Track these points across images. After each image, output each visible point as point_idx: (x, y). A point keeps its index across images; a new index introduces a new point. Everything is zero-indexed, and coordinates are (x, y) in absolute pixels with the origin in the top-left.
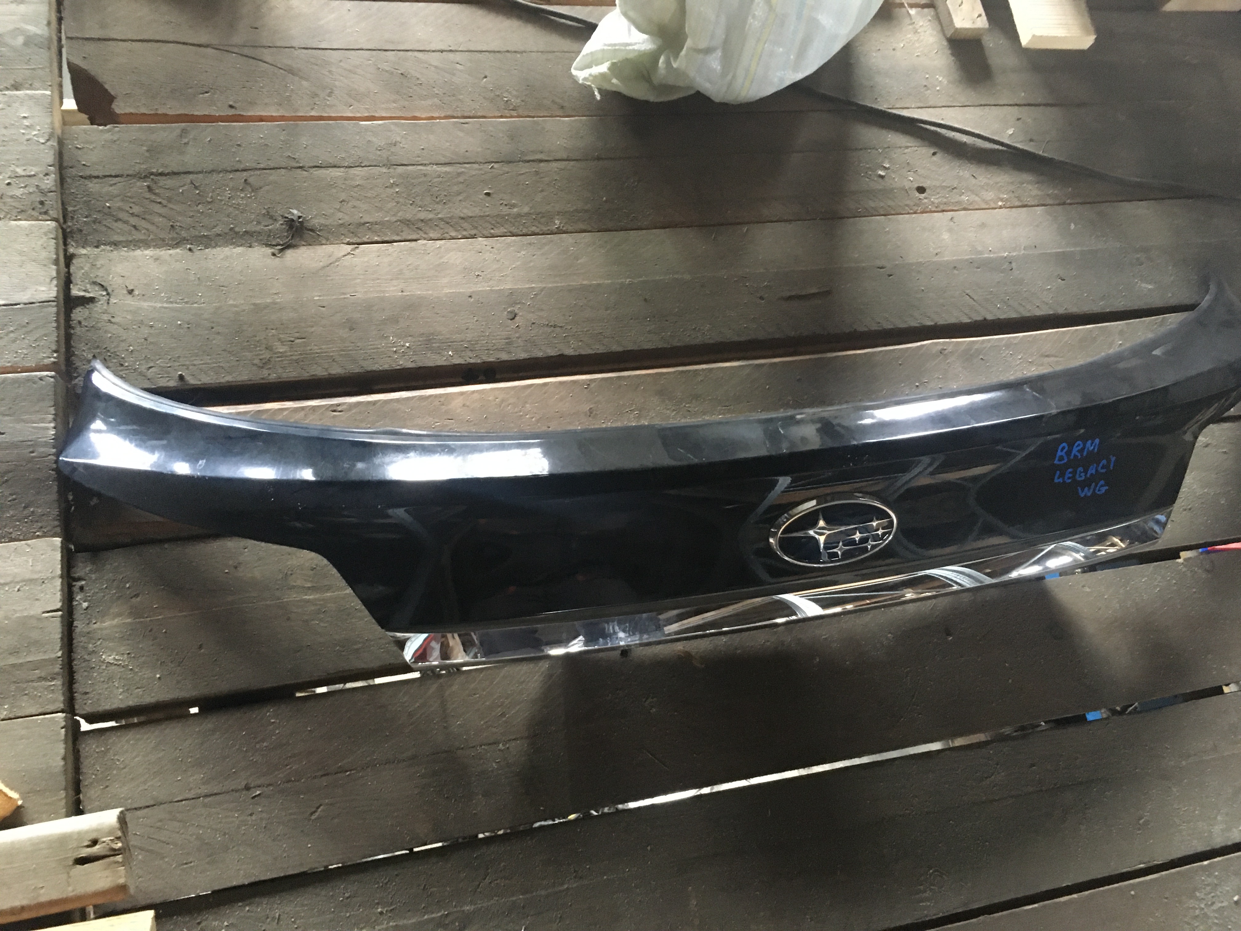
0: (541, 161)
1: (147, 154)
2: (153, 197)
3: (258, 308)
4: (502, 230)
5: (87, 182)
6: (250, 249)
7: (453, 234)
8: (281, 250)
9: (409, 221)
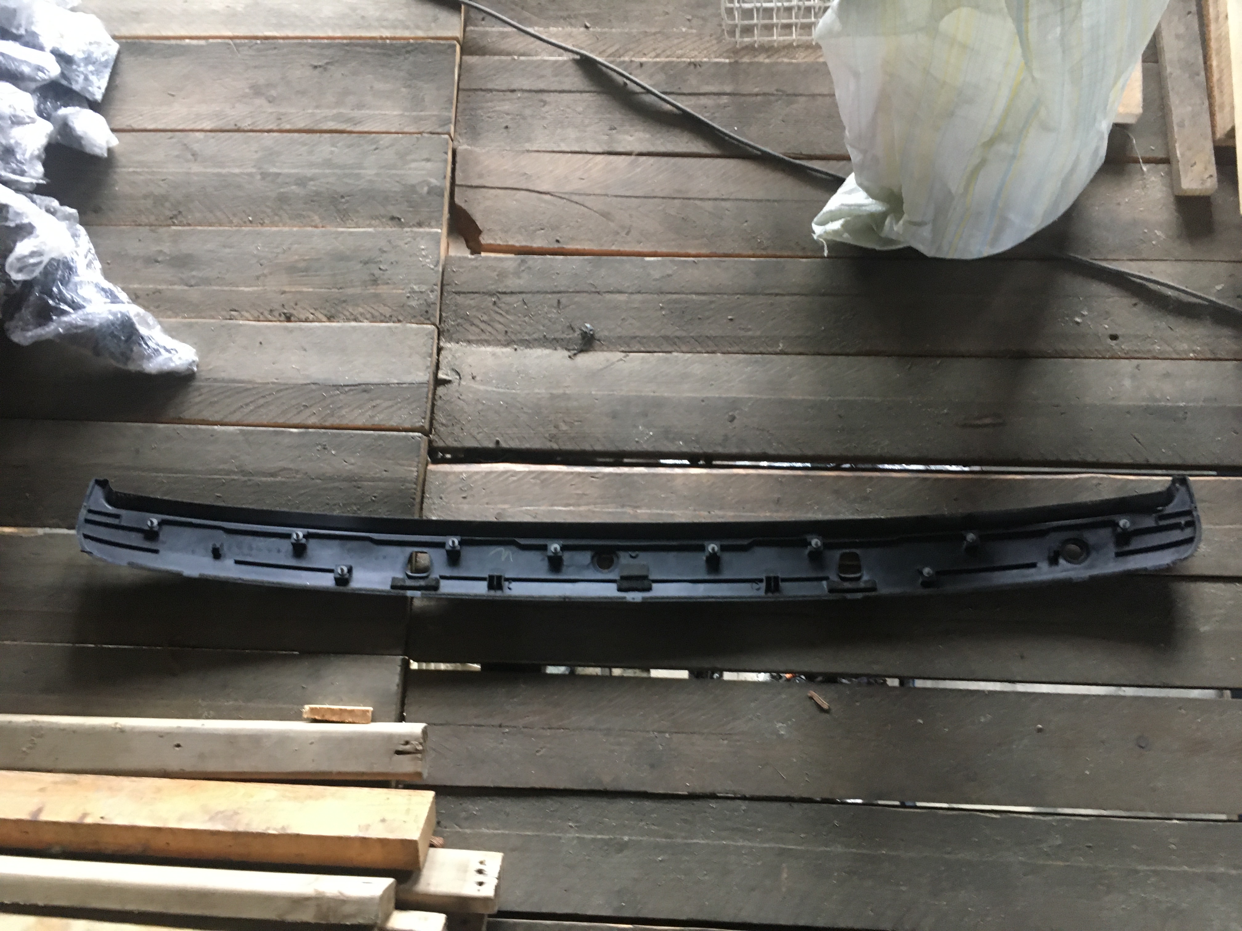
0: (777, 295)
1: (497, 278)
2: (497, 309)
3: (553, 397)
4: (736, 349)
5: (457, 297)
6: (555, 352)
7: (699, 349)
8: (575, 355)
9: (668, 337)
